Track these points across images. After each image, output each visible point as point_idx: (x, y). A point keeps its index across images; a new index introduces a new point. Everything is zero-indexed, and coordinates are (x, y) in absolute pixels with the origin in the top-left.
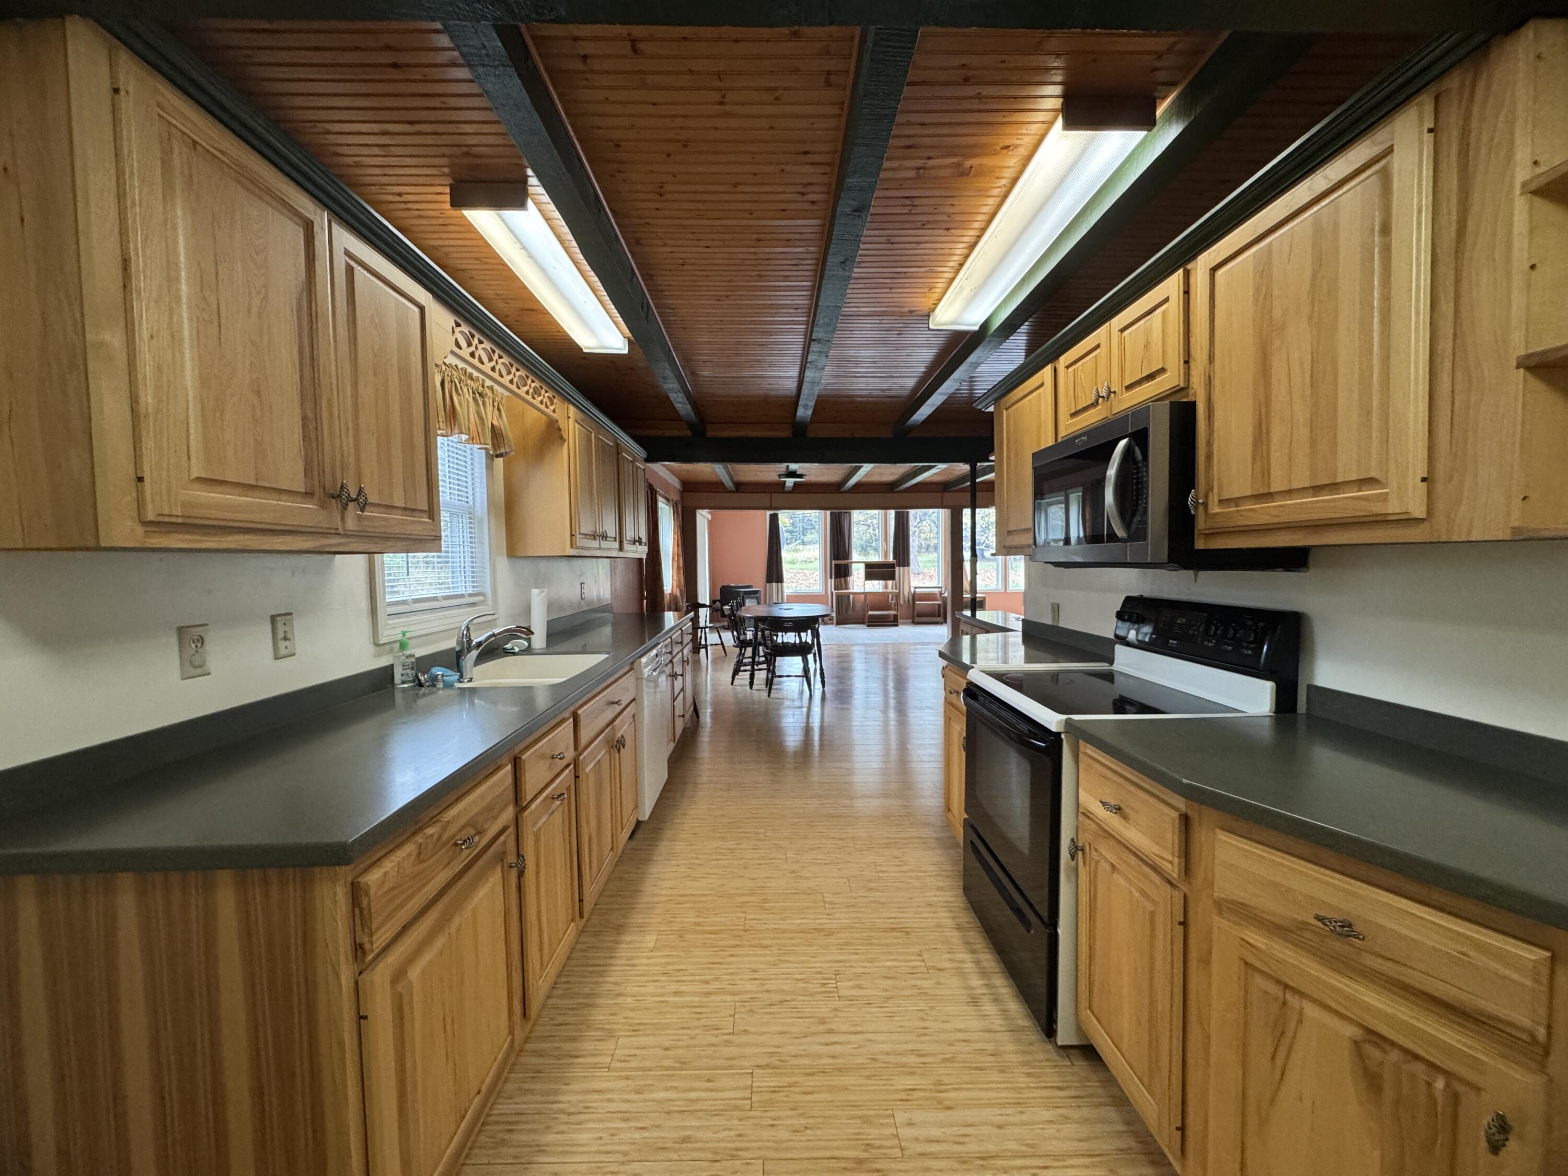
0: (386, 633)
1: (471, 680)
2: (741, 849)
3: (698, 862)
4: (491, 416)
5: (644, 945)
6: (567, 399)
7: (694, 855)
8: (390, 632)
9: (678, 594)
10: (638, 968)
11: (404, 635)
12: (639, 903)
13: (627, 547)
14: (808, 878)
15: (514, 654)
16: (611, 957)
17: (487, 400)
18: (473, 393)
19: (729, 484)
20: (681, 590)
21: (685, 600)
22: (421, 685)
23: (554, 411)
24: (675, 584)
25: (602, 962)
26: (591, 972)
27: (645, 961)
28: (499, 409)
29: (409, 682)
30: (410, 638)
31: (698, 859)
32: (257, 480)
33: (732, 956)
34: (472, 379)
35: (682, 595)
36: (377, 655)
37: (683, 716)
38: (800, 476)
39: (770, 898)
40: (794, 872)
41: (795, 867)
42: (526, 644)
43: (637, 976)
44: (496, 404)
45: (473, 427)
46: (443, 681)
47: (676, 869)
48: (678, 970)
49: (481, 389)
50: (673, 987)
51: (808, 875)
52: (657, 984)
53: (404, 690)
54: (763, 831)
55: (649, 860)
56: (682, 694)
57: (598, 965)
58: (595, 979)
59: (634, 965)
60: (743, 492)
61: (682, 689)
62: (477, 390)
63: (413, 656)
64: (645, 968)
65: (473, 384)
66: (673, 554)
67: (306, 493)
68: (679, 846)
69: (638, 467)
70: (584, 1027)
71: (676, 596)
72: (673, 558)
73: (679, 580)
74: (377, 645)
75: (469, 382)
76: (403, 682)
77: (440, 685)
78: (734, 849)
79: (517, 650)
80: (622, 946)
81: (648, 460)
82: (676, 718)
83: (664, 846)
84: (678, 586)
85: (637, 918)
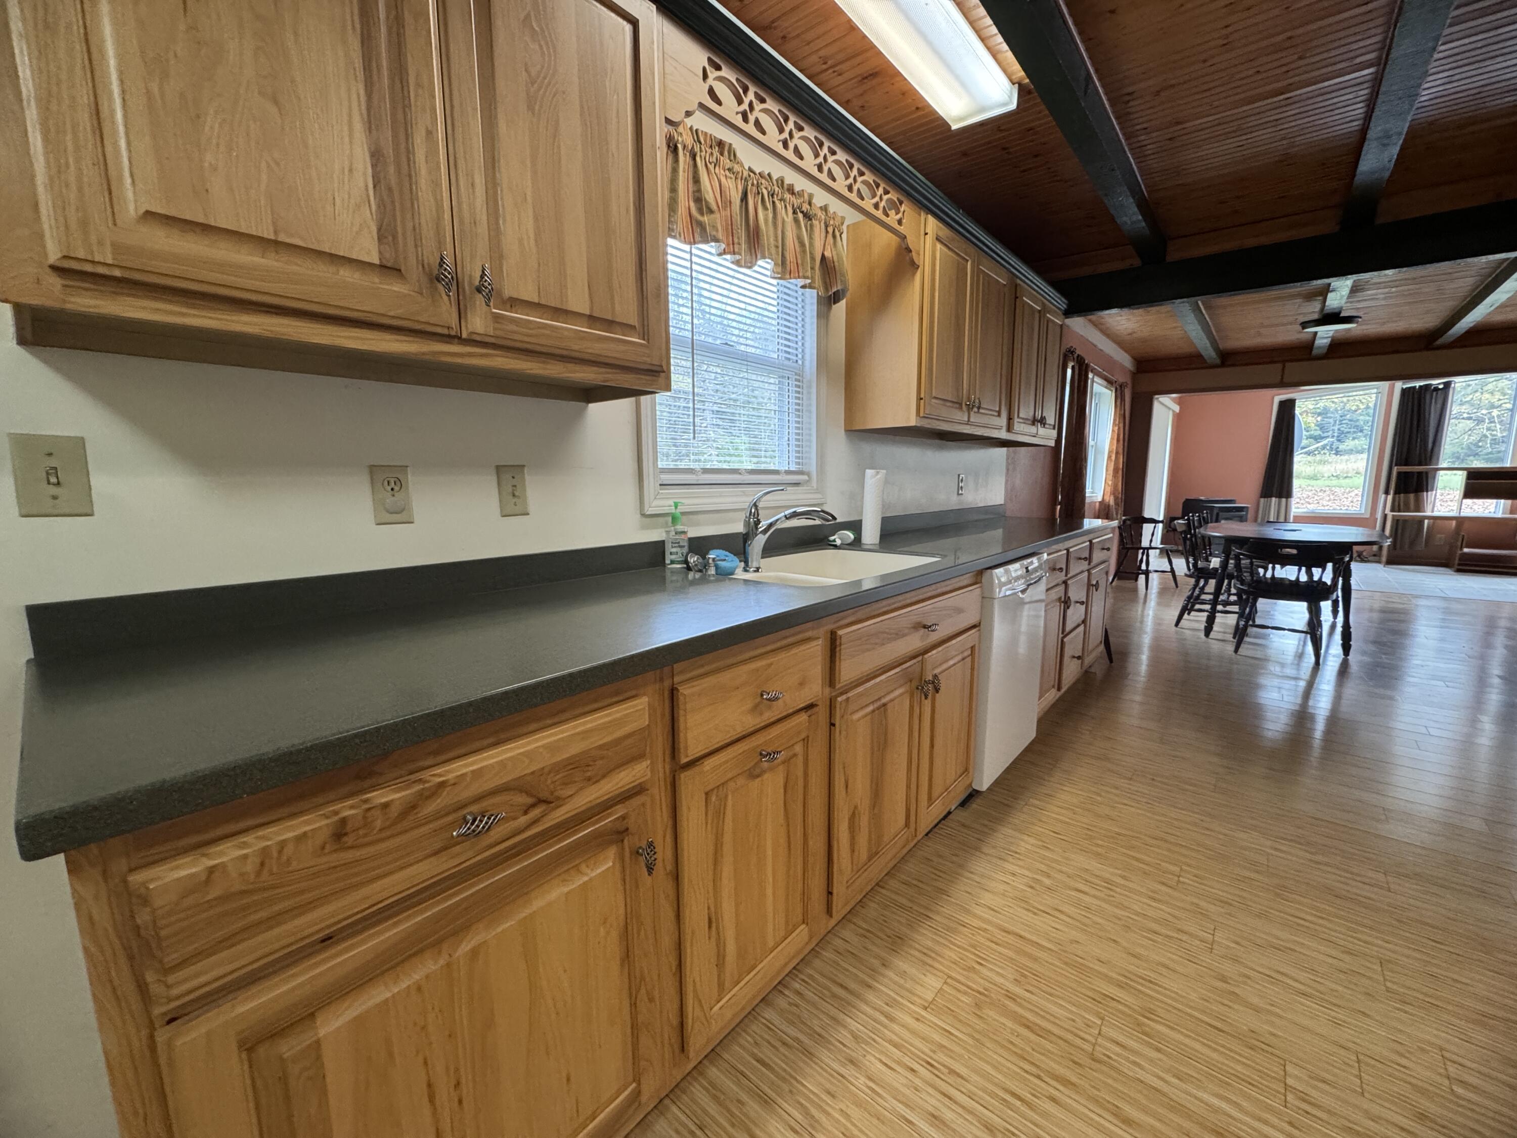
0: (656, 503)
1: (757, 570)
2: (1130, 890)
3: (1047, 882)
4: (819, 243)
5: (919, 990)
6: (924, 205)
7: (1043, 868)
8: (661, 503)
9: (1112, 503)
10: (895, 1027)
11: (676, 508)
12: (938, 913)
13: (1018, 426)
14: (1257, 1010)
15: (836, 547)
16: (870, 987)
17: (815, 222)
18: (794, 212)
19: (1209, 352)
20: (1116, 499)
21: (1121, 511)
22: (689, 569)
23: (900, 222)
24: (1109, 489)
25: (852, 985)
26: (834, 996)
27: (909, 1020)
28: (834, 236)
29: (679, 562)
30: (683, 514)
31: (1049, 876)
32: (276, 232)
33: (1053, 1099)
34: (793, 193)
35: (1117, 504)
36: (644, 527)
37: (1079, 658)
38: (1348, 320)
39: (1161, 1012)
40: (1224, 979)
41: (1228, 968)
42: (852, 536)
43: (890, 1042)
44: (830, 230)
45: (790, 256)
46: (717, 567)
47: (1008, 878)
48: (952, 1072)
49: (805, 207)
50: (932, 1101)
51: (1255, 1000)
52: (909, 1075)
53: (673, 572)
54: (1176, 869)
55: (977, 849)
56: (1082, 628)
57: (846, 988)
58: (833, 1012)
59: (891, 1019)
60: (1233, 365)
61: (1084, 622)
62: (800, 208)
63: (684, 533)
64: (906, 1035)
65: (793, 199)
66: (1110, 452)
67: (382, 266)
68: (1026, 844)
69: (1049, 320)
70: (786, 1087)
71: (1109, 506)
72: (1109, 457)
73: (1115, 486)
74: (643, 515)
75: (787, 196)
76: (672, 562)
77: (712, 571)
78: (1117, 885)
79: (838, 542)
80: (891, 974)
81: (1068, 313)
82: (1066, 659)
83: (1004, 834)
84: (1114, 493)
85: (925, 937)
